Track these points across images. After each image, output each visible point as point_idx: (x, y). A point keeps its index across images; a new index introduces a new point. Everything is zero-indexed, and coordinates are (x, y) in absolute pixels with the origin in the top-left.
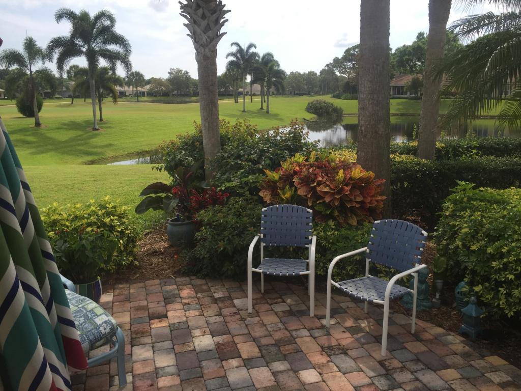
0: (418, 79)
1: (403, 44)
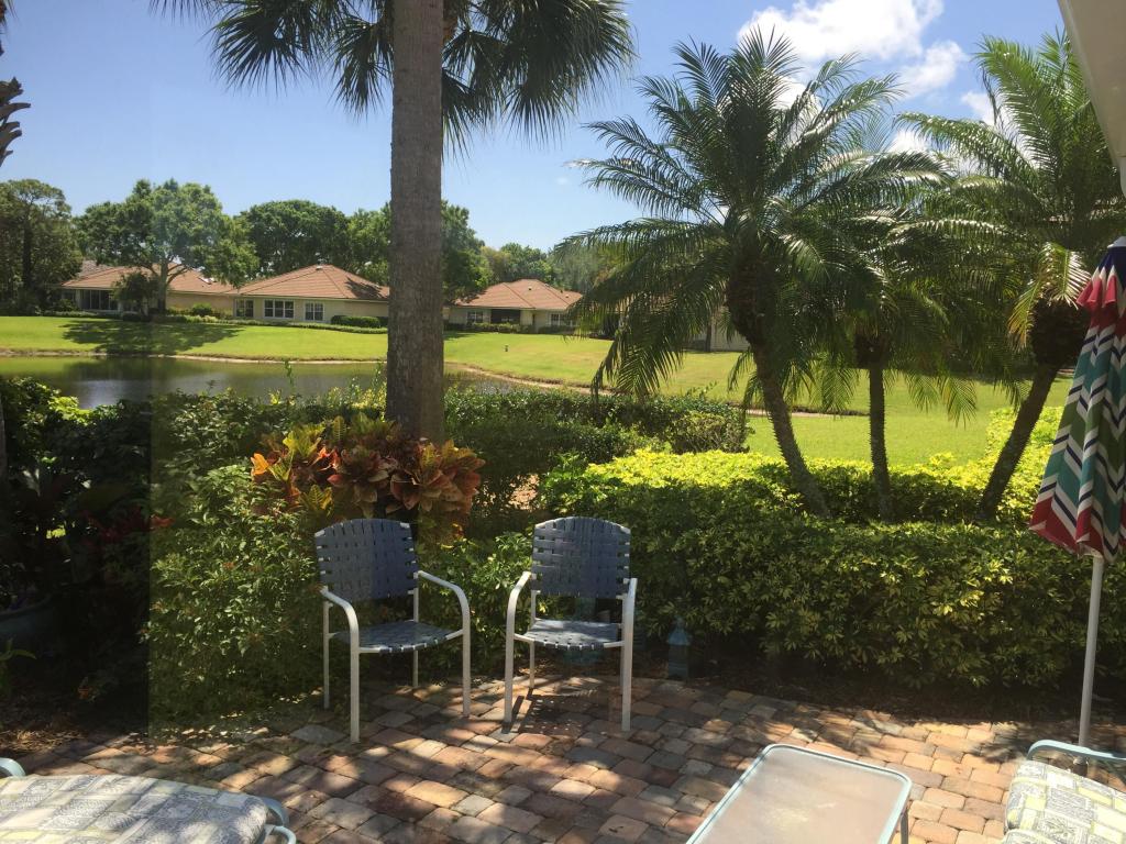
0: (141, 277)
1: (105, 201)
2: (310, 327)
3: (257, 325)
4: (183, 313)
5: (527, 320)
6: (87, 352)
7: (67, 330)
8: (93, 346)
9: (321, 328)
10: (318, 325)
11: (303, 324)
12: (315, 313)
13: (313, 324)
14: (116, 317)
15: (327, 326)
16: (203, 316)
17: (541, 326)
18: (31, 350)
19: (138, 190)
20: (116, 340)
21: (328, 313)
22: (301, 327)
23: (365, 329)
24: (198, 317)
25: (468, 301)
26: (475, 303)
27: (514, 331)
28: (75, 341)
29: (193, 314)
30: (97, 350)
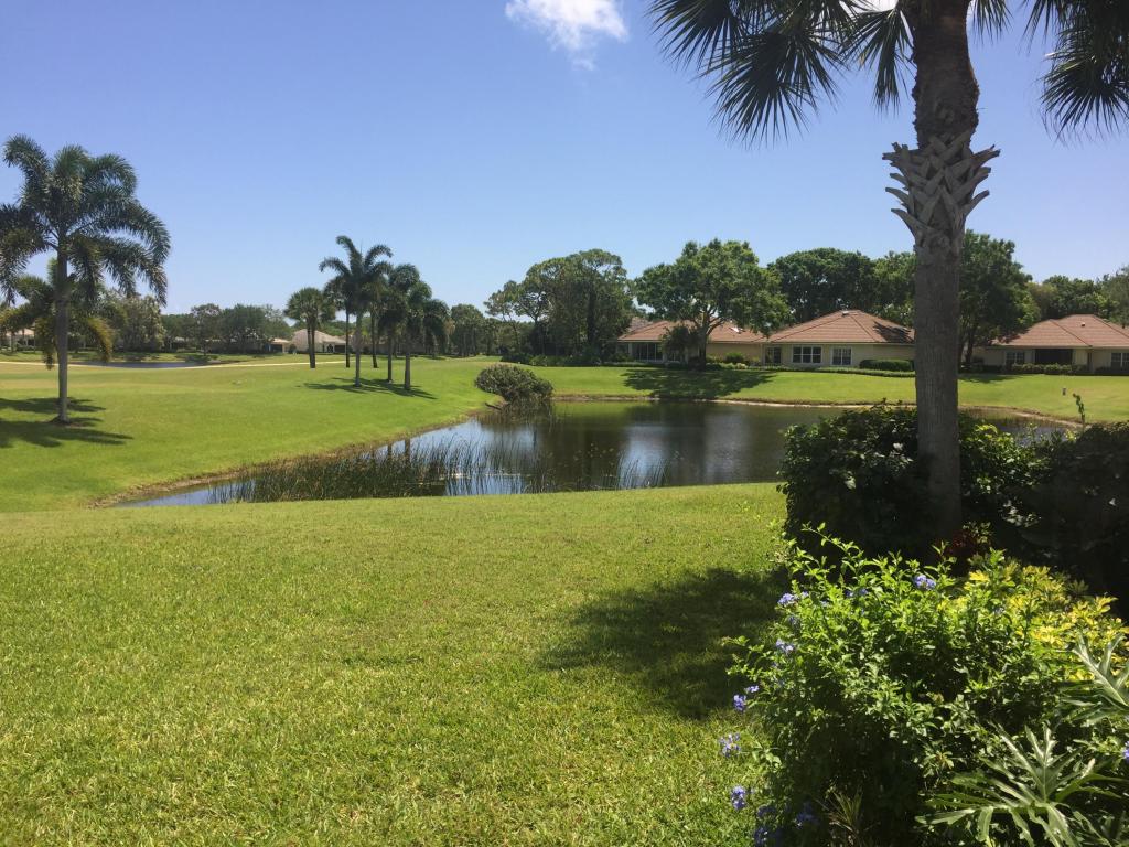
0: (684, 329)
1: (659, 263)
2: (839, 372)
3: (785, 370)
4: (718, 361)
5: (1080, 359)
6: (644, 396)
7: (626, 378)
8: (648, 392)
9: (849, 372)
10: (847, 369)
11: (831, 369)
12: (842, 358)
13: (840, 369)
14: (662, 366)
15: (855, 370)
16: (735, 363)
17: (1099, 366)
18: (601, 396)
19: (686, 252)
20: (666, 386)
21: (856, 357)
22: (829, 372)
23: (896, 373)
24: (731, 364)
25: (1007, 341)
26: (1015, 343)
27: (1065, 372)
28: (634, 388)
29: (727, 361)
30: (652, 396)
